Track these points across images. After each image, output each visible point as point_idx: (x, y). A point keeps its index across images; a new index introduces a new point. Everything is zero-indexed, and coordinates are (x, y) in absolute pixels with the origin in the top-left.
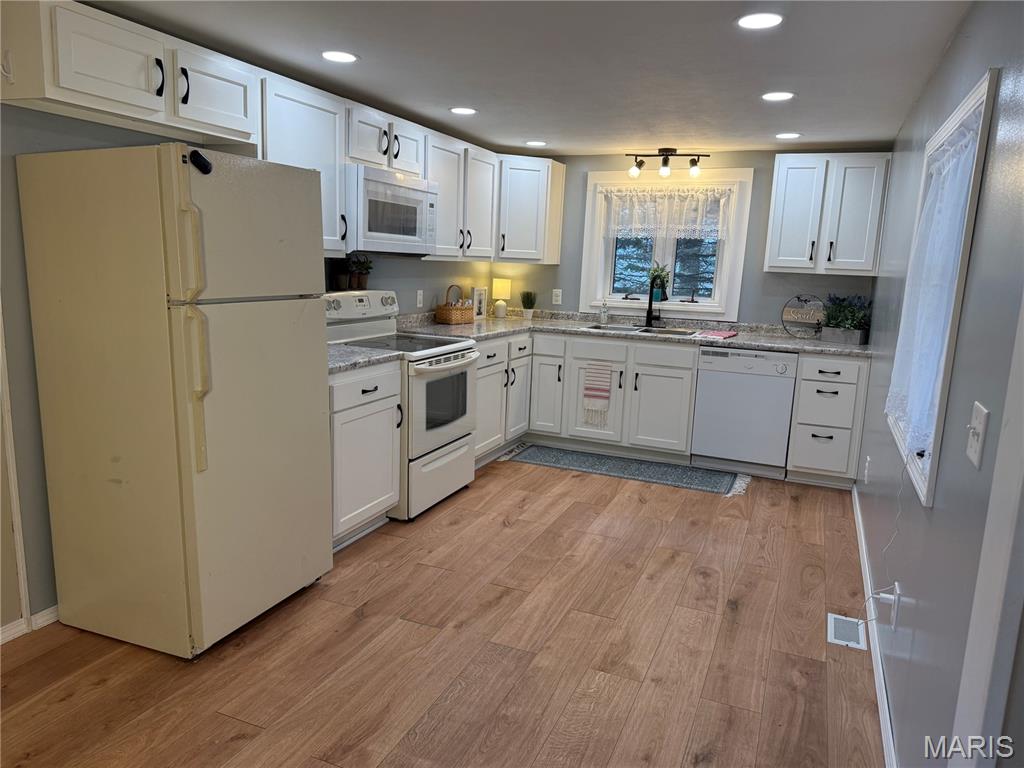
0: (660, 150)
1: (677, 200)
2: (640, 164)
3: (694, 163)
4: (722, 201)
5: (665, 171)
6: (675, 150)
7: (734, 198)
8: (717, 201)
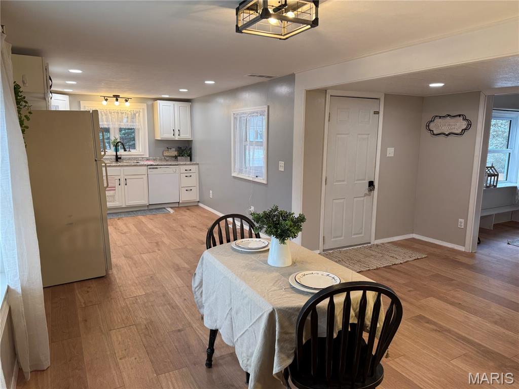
0: (113, 96)
1: (120, 114)
2: (106, 100)
3: (126, 101)
4: (137, 115)
5: (117, 103)
6: (119, 96)
7: (141, 114)
8: (135, 115)
